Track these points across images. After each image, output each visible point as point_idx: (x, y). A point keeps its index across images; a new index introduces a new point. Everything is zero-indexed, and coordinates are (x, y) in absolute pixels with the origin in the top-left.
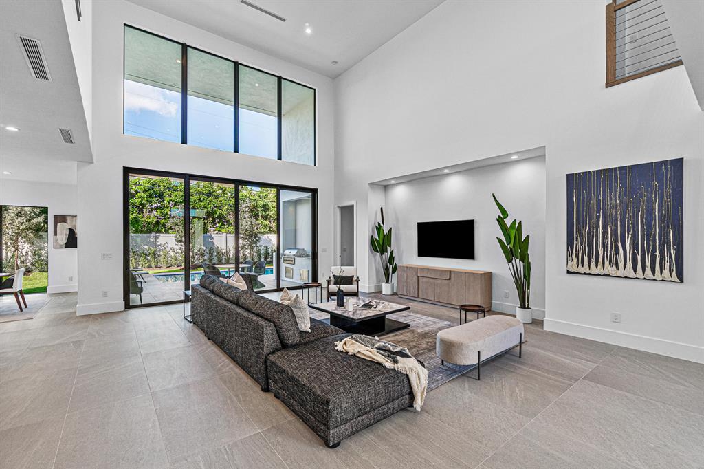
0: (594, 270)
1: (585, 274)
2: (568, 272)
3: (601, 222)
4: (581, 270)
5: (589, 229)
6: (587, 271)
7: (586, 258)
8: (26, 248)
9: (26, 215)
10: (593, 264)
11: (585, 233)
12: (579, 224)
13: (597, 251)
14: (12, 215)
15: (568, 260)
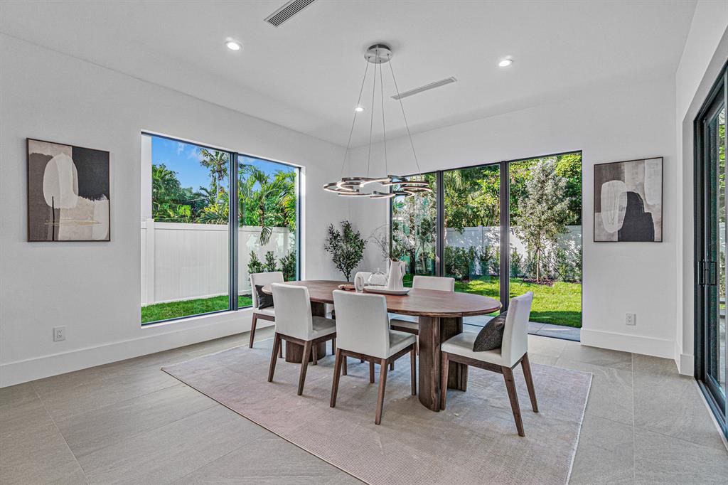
8: (548, 247)
9: (547, 200)
14: (532, 201)
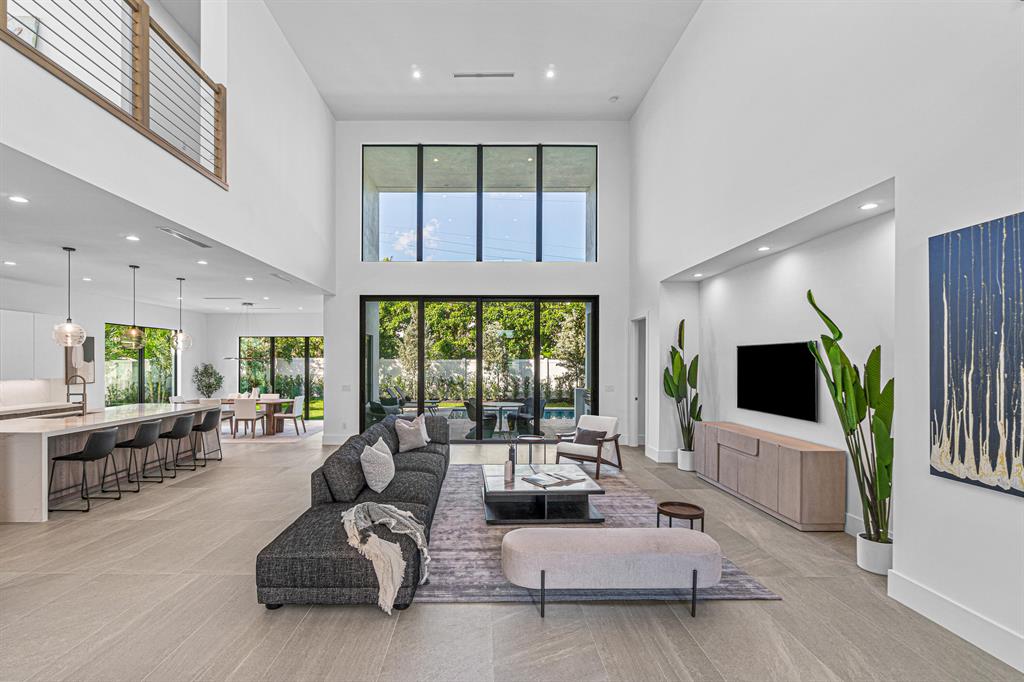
0: (987, 474)
1: (967, 481)
2: (934, 471)
3: (1002, 354)
4: (959, 469)
5: (976, 371)
6: (974, 476)
7: (969, 442)
10: (985, 459)
11: (967, 380)
12: (954, 357)
13: (994, 427)
15: (932, 442)
